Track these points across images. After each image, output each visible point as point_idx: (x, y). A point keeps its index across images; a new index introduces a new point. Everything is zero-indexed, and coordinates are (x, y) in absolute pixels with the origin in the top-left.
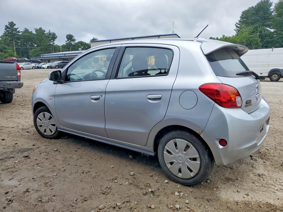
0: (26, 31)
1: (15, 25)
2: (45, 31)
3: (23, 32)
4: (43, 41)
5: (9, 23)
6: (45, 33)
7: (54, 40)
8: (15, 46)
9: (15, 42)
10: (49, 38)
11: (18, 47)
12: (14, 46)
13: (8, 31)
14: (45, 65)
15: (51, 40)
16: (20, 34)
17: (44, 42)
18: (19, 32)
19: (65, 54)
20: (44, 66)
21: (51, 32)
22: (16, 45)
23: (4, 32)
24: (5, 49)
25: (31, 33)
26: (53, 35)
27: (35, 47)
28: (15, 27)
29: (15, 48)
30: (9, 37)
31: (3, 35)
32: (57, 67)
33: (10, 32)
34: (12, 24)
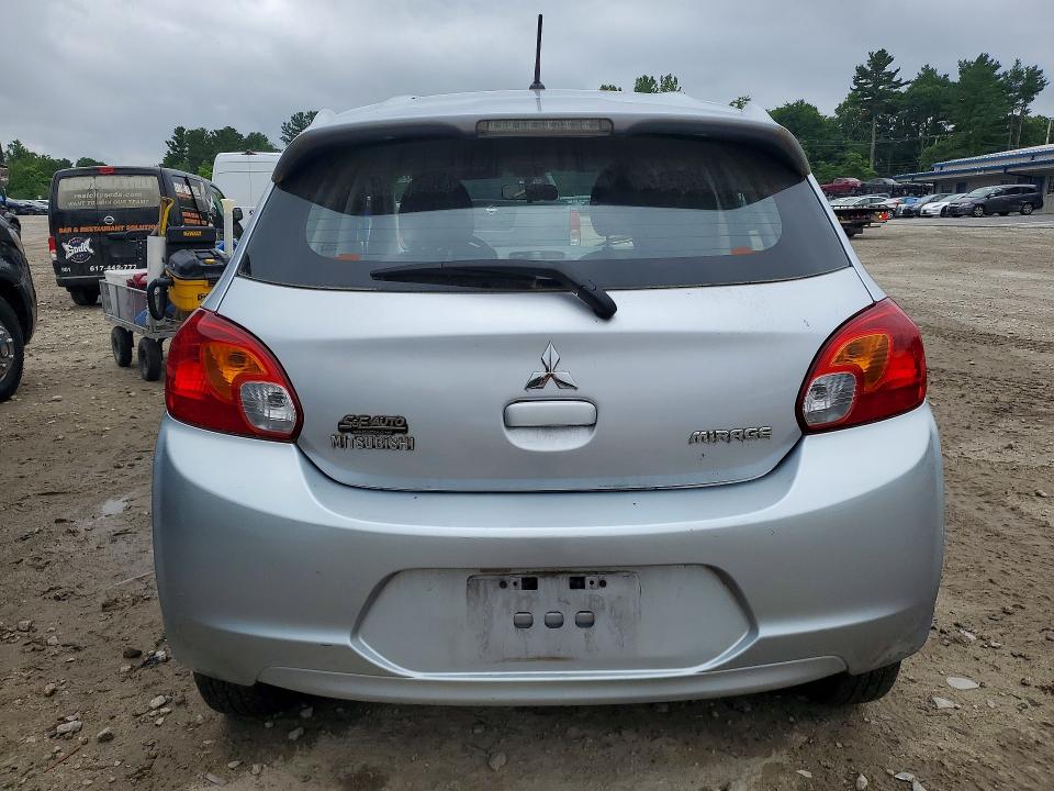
0: (928, 75)
1: (891, 60)
2: (997, 66)
3: (916, 83)
4: (982, 107)
5: (871, 56)
6: (997, 73)
7: (1029, 99)
8: (877, 138)
9: (879, 121)
10: (1010, 91)
11: (884, 141)
12: (874, 136)
13: (861, 87)
14: (936, 204)
15: (1020, 97)
16: (903, 89)
17: (983, 113)
18: (898, 84)
19: (1033, 155)
20: (930, 207)
21: (1023, 66)
22: (879, 131)
23: (851, 92)
24: (843, 148)
25: (944, 81)
26: (1028, 79)
27: (948, 133)
28: (888, 69)
29: (873, 144)
30: (862, 107)
31: (845, 103)
32: (979, 211)
33: (869, 90)
34: (881, 59)
